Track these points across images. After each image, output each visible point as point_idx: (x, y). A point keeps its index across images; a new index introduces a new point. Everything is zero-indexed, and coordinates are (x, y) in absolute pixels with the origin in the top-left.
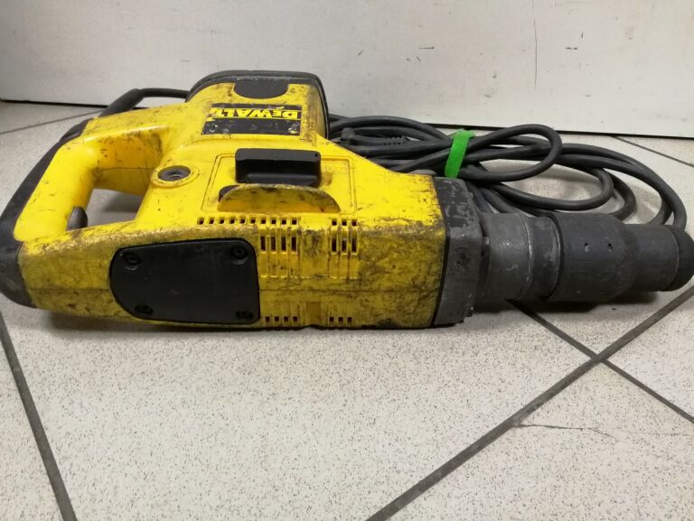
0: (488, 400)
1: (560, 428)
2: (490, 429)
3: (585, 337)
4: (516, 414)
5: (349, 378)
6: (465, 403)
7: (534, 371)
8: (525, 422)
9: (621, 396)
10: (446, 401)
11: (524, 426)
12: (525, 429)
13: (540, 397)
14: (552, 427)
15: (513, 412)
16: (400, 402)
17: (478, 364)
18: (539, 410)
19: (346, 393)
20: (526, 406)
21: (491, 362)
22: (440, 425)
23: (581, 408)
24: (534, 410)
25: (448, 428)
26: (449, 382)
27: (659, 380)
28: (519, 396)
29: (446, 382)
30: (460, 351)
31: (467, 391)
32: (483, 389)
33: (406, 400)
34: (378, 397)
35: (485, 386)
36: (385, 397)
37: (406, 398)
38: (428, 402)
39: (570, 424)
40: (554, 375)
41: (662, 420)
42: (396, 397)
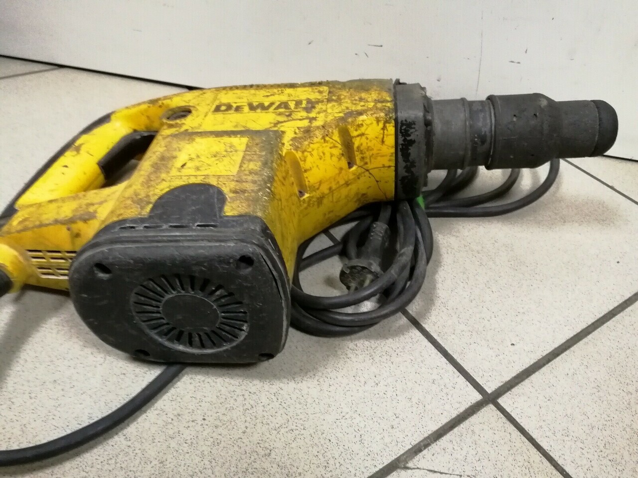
0: (379, 437)
1: (441, 473)
2: (377, 469)
3: (481, 374)
4: (403, 455)
5: (252, 402)
6: (358, 438)
7: (428, 407)
8: (410, 465)
9: (502, 442)
10: (340, 435)
11: (408, 468)
12: (409, 471)
13: (428, 437)
14: (435, 472)
15: (402, 452)
16: (297, 432)
17: (377, 395)
18: (425, 452)
19: (248, 419)
20: (415, 446)
21: (389, 394)
22: (331, 462)
23: (464, 453)
24: (421, 451)
25: (338, 465)
26: (347, 413)
27: (541, 427)
28: (410, 435)
29: (343, 414)
30: (362, 380)
31: (362, 425)
32: (377, 424)
33: (303, 431)
34: (277, 426)
35: (379, 421)
36: (284, 426)
37: (304, 429)
38: (324, 435)
39: (451, 469)
40: (445, 413)
41: (536, 472)
42: (294, 427)
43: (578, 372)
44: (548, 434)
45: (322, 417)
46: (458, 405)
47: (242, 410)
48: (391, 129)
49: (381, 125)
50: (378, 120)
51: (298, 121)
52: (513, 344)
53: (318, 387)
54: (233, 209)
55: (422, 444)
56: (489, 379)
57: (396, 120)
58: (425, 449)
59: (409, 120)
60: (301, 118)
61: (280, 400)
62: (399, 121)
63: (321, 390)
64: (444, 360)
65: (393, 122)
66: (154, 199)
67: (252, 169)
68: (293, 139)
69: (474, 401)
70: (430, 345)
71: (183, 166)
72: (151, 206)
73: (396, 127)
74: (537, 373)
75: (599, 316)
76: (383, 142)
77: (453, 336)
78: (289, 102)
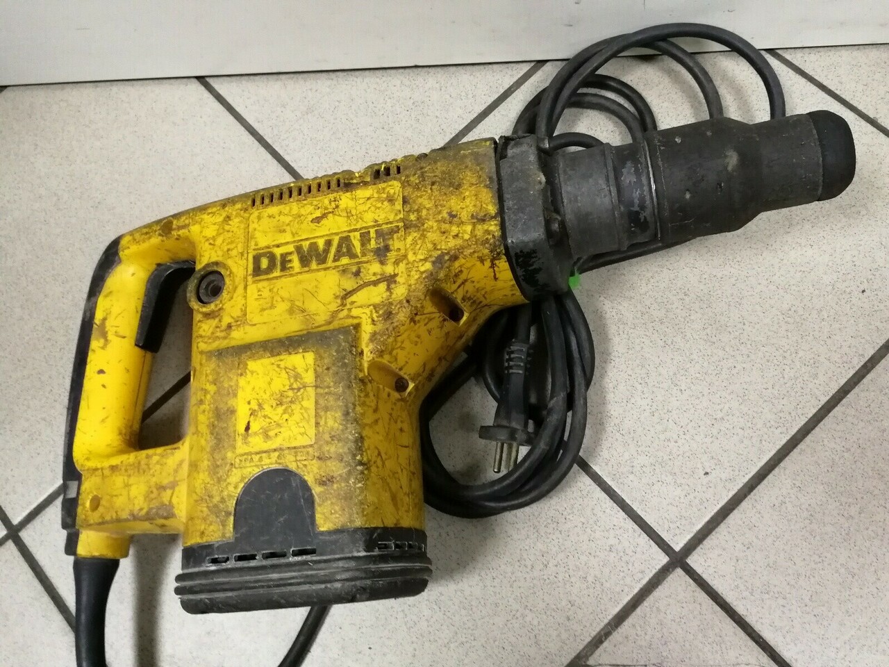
0: (555, 633)
3: (666, 527)
4: (584, 649)
5: (414, 618)
6: (533, 640)
7: (607, 585)
9: (691, 616)
10: (513, 639)
13: (609, 624)
15: (581, 647)
16: (468, 645)
17: (548, 581)
18: (606, 644)
20: (595, 637)
21: (561, 577)
23: (648, 638)
24: (601, 642)
26: (518, 611)
27: (737, 587)
28: (588, 625)
29: (514, 612)
30: (529, 563)
31: (535, 623)
32: (551, 618)
33: (474, 643)
34: (446, 641)
35: (554, 614)
36: (453, 640)
37: (474, 640)
38: (497, 643)
39: (635, 660)
40: (626, 589)
41: (728, 648)
42: (464, 640)
43: (787, 500)
44: (746, 594)
45: (491, 622)
46: (640, 575)
47: (406, 630)
48: (503, 264)
49: (488, 263)
50: (482, 260)
51: (372, 287)
52: (707, 473)
53: (481, 584)
54: (326, 519)
55: (602, 633)
56: (677, 531)
57: (507, 254)
58: (606, 639)
59: (525, 251)
60: (374, 278)
61: (442, 609)
62: (512, 253)
63: (485, 586)
64: (622, 514)
65: (504, 257)
66: (231, 505)
67: (332, 429)
68: (374, 336)
69: (659, 567)
70: (603, 495)
71: (247, 428)
72: (232, 518)
73: (509, 260)
74: (735, 512)
75: (824, 400)
76: (496, 279)
77: (631, 477)
78: (352, 235)
